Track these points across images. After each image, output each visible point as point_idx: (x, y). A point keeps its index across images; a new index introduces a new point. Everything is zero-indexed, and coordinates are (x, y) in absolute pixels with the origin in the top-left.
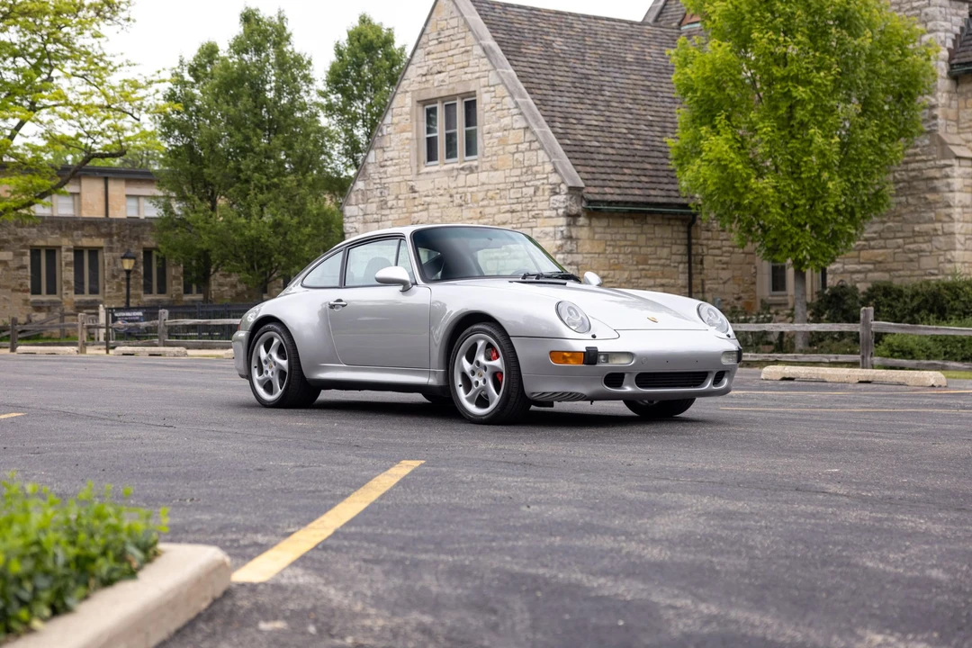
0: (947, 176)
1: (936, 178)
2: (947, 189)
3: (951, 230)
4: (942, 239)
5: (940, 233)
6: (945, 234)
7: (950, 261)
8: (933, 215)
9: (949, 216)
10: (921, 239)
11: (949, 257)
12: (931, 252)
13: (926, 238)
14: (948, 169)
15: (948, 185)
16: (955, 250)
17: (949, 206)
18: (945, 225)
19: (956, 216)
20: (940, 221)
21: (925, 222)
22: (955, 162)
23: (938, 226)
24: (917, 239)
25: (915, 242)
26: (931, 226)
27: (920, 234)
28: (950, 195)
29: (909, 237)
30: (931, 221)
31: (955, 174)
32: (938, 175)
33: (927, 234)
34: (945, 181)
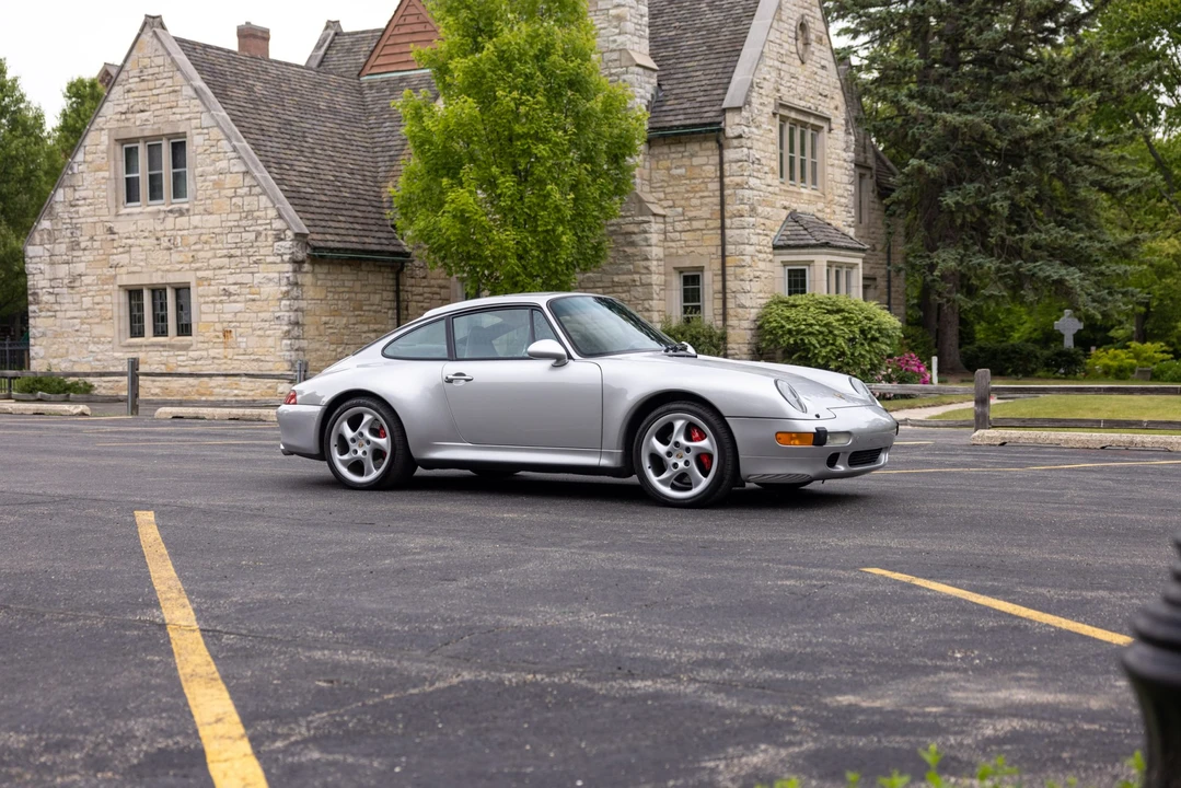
0: (645, 232)
1: (634, 233)
2: (644, 244)
3: (649, 281)
4: (639, 289)
5: (638, 283)
6: (642, 285)
7: (648, 310)
8: (631, 267)
9: (647, 268)
10: (620, 289)
11: (647, 306)
12: (629, 301)
13: (625, 288)
14: (645, 225)
15: (646, 240)
16: (652, 299)
17: (647, 259)
18: (643, 277)
19: (653, 269)
20: (638, 273)
21: (624, 274)
22: (652, 219)
23: (636, 277)
24: (616, 289)
25: (614, 292)
26: (630, 277)
27: (619, 284)
28: (648, 248)
29: (608, 287)
30: (629, 272)
31: (652, 230)
32: (636, 230)
33: (625, 284)
34: (643, 236)
